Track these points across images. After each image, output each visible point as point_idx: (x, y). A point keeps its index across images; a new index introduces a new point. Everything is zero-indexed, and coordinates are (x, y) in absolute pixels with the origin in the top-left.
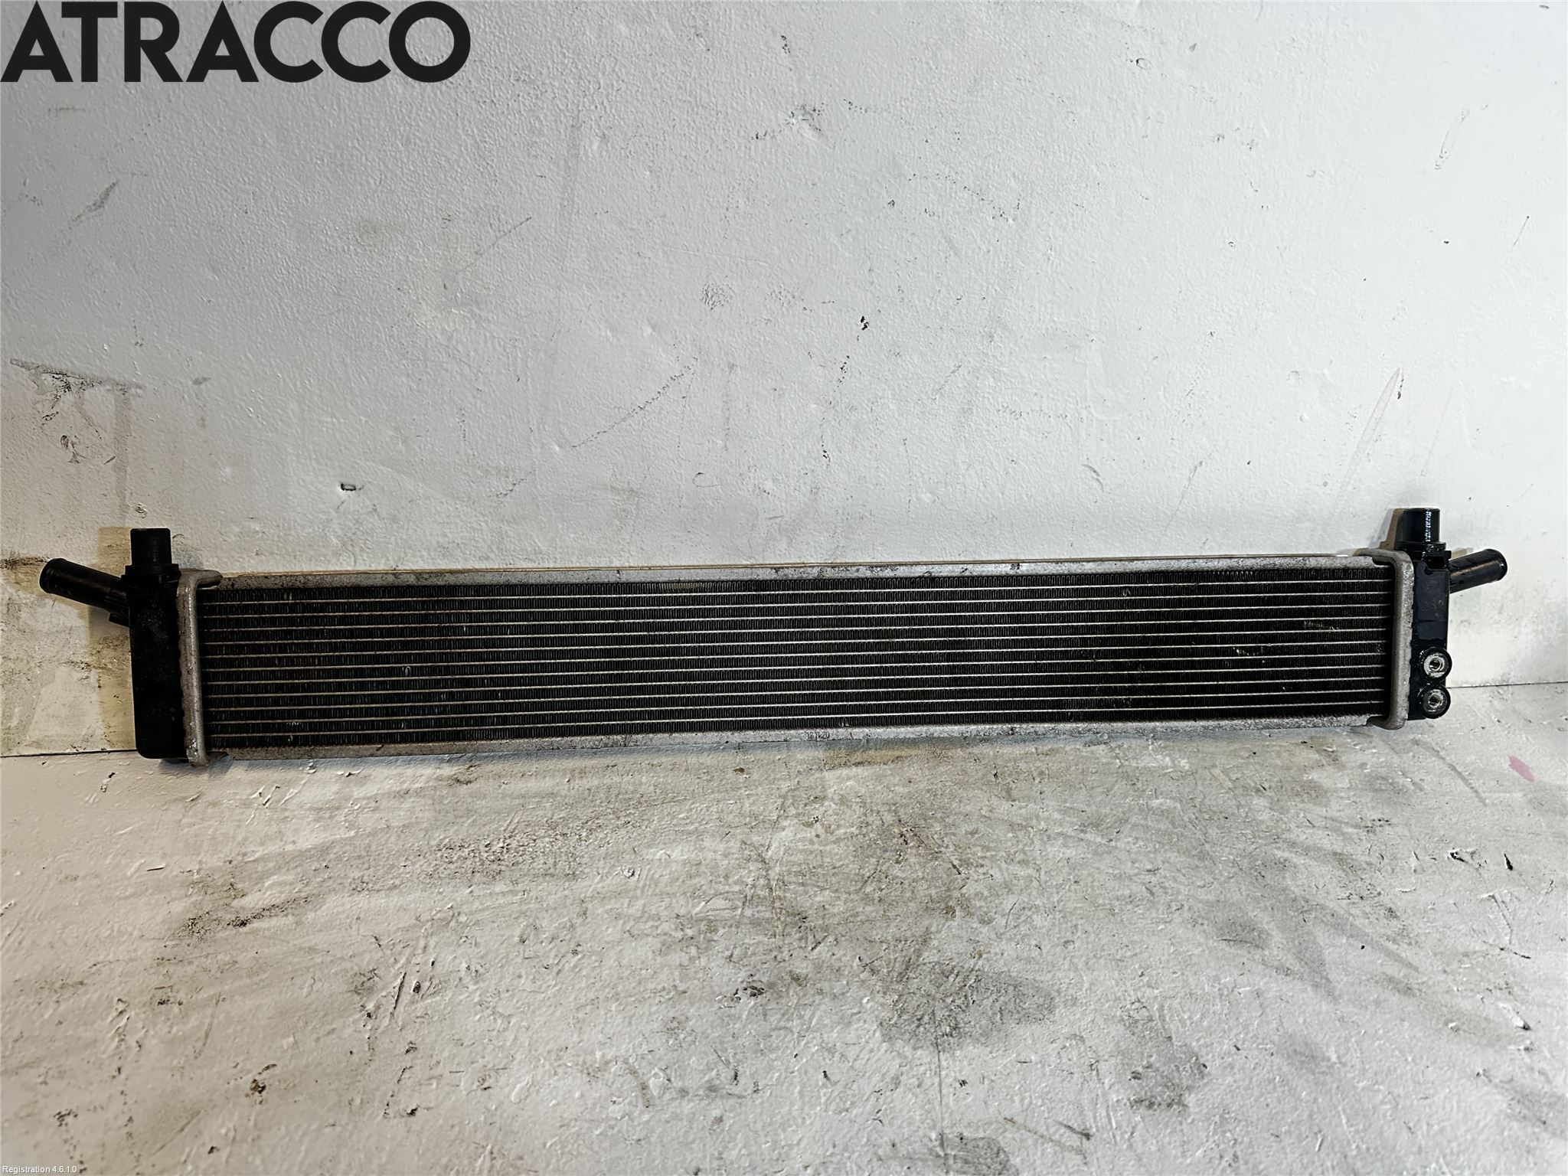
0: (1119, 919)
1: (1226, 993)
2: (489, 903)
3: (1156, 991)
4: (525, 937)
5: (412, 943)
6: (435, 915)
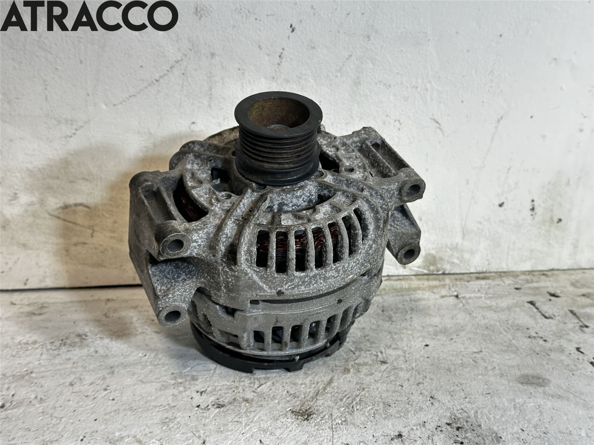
1: (518, 406)
3: (474, 405)
4: (73, 383)
6: (16, 374)
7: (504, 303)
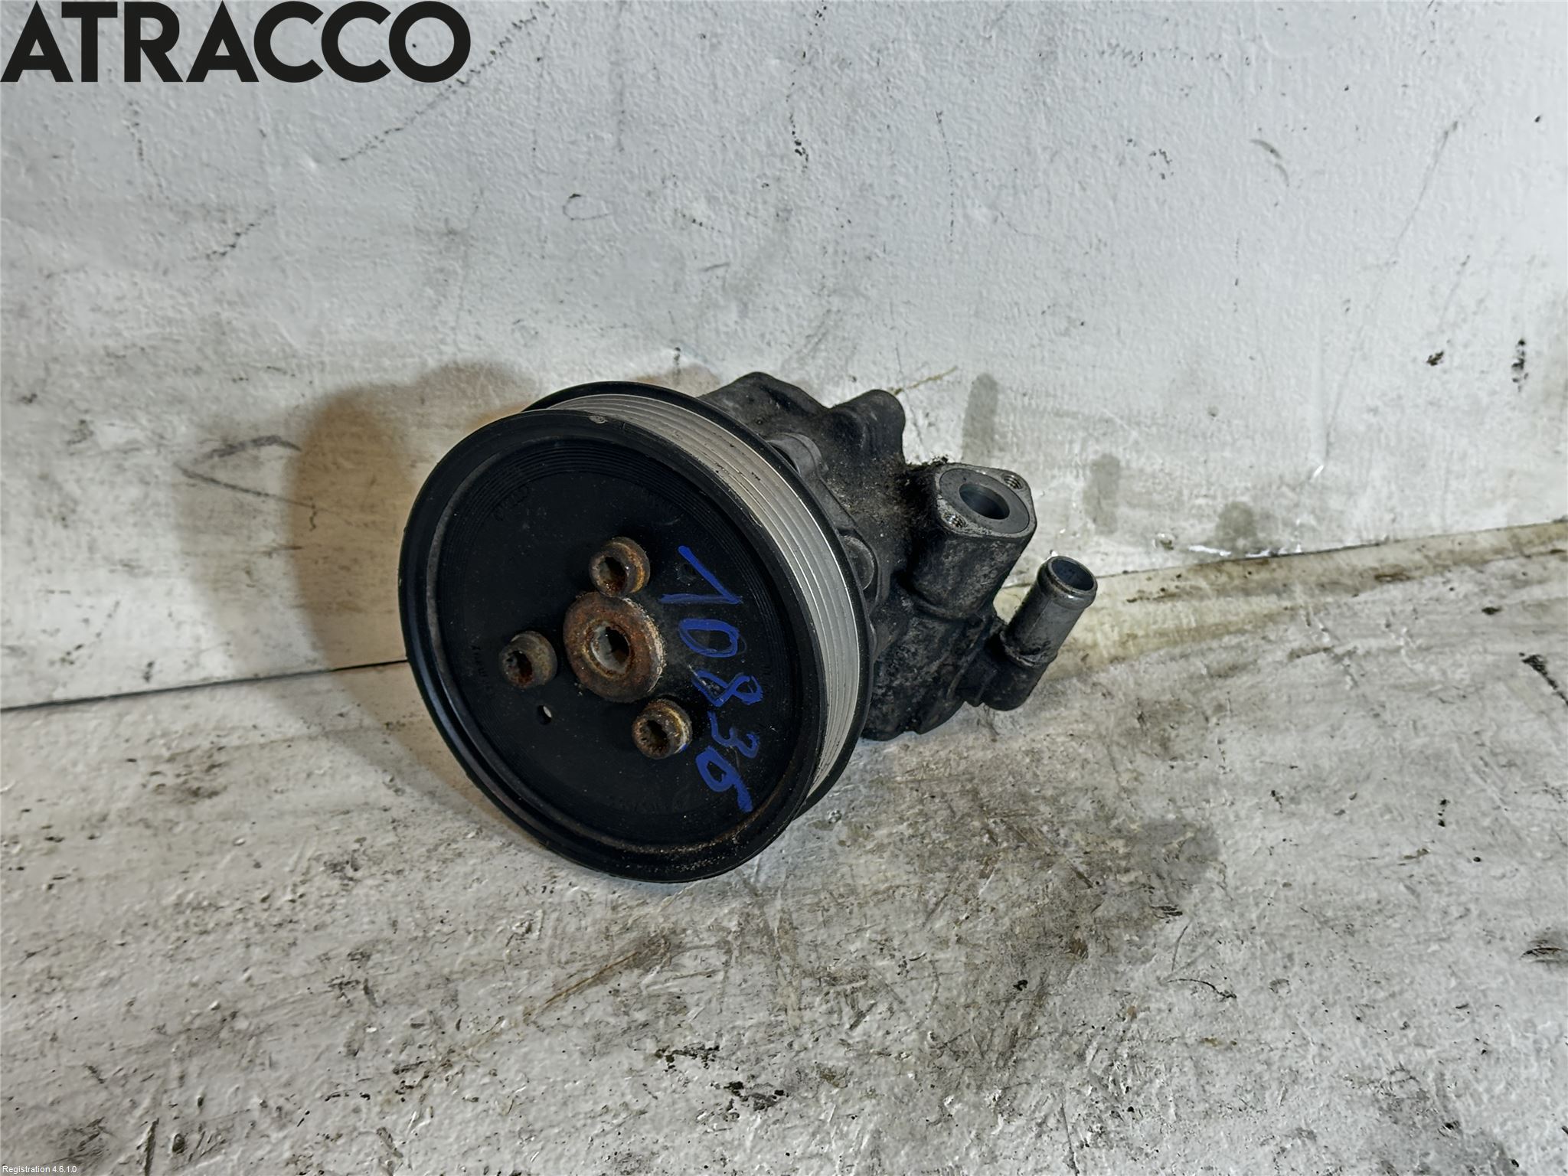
0: (1362, 940)
2: (281, 997)
3: (1430, 1052)
5: (157, 1073)
6: (191, 1022)
7: (1461, 667)
